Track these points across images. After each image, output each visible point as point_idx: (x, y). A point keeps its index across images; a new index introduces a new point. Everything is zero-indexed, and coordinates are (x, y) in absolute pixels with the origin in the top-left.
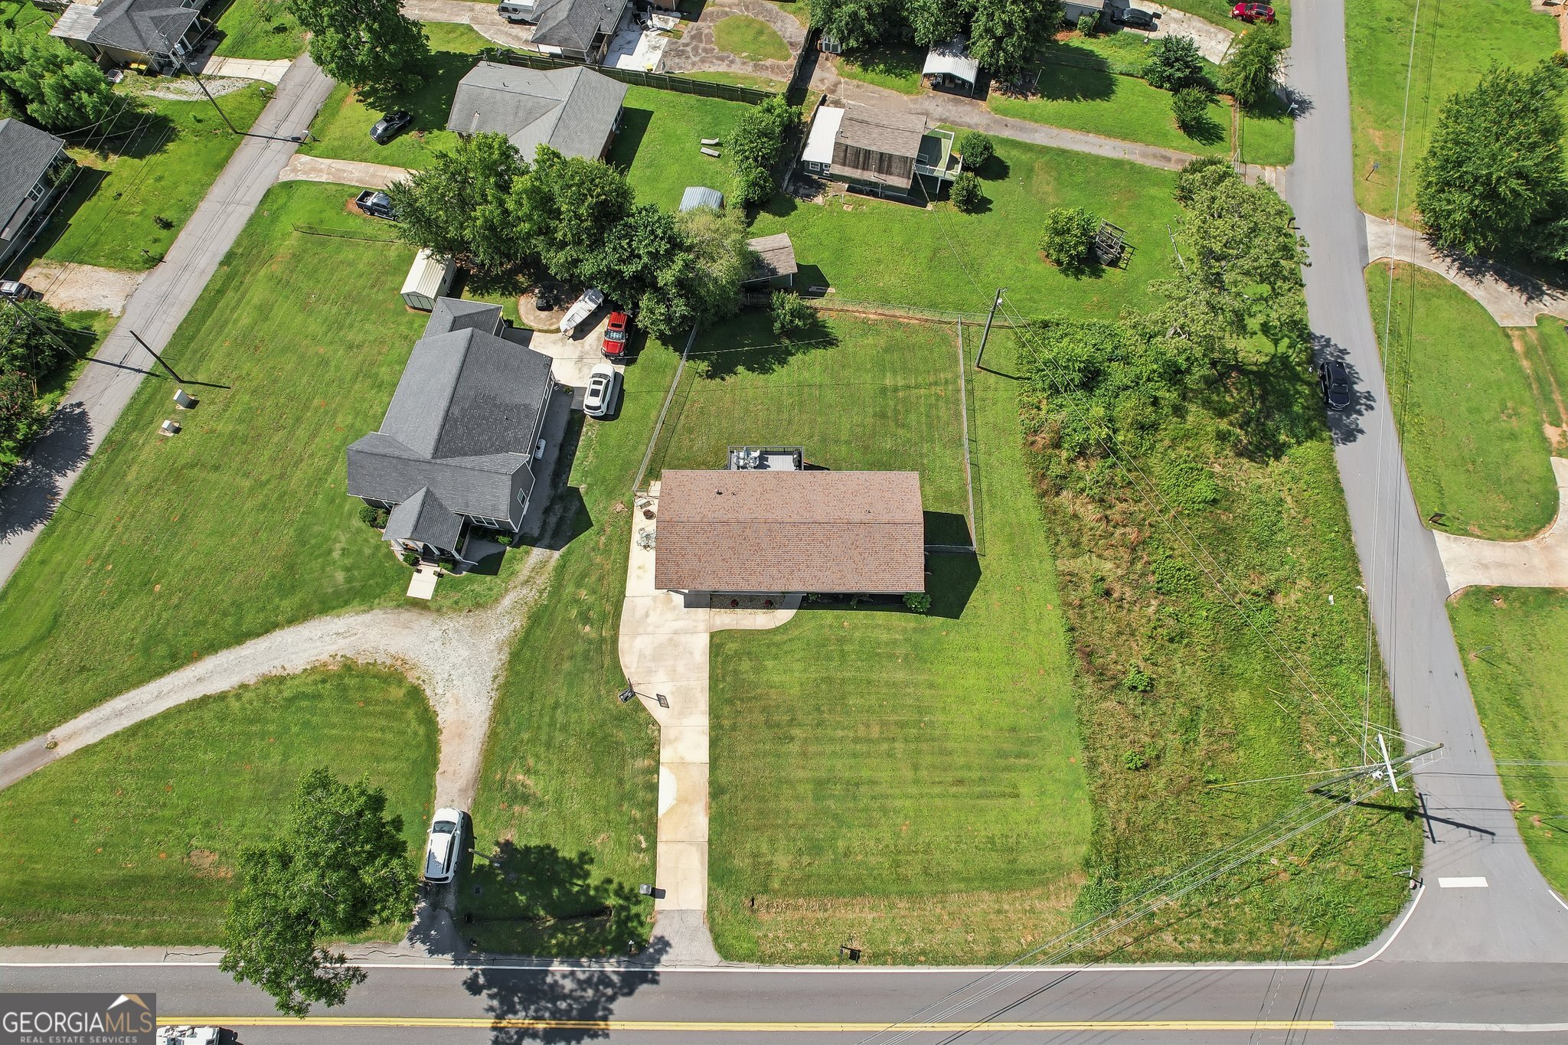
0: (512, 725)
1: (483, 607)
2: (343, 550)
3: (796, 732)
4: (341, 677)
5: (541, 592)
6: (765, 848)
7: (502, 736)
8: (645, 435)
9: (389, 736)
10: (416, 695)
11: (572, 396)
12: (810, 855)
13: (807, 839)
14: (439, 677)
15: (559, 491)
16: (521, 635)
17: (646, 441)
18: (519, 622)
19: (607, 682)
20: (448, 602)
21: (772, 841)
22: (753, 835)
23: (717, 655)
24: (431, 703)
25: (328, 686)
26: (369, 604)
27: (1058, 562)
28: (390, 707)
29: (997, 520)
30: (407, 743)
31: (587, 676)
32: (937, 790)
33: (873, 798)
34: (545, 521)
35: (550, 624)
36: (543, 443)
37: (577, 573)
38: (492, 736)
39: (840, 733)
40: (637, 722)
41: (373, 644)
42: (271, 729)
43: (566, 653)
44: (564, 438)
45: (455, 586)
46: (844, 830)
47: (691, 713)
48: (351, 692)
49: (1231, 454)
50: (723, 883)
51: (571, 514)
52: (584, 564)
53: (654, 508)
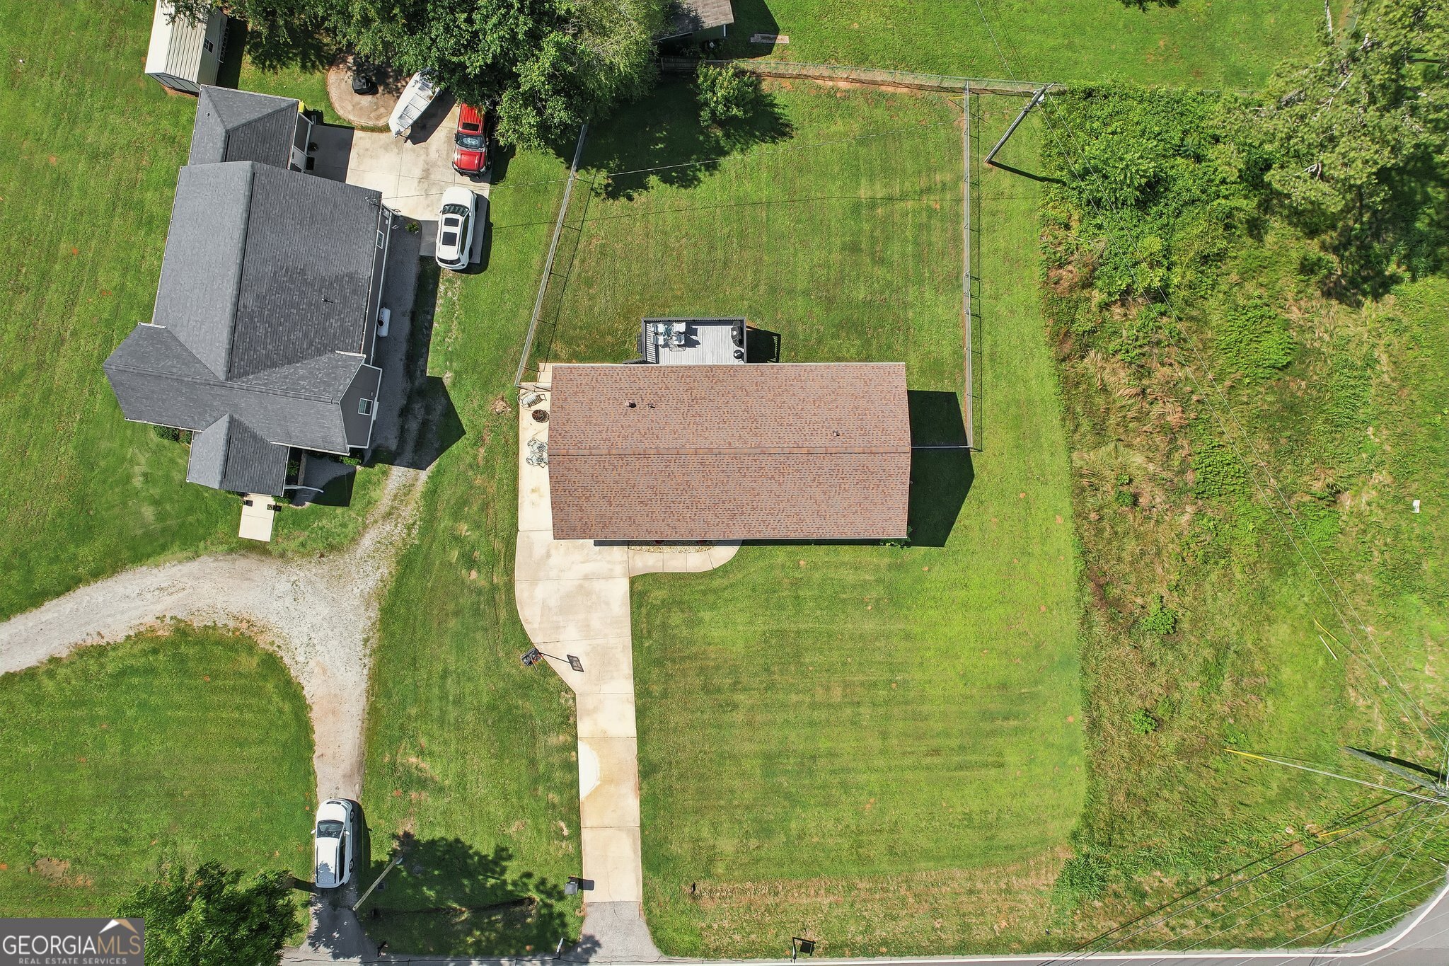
0: (395, 699)
1: (339, 550)
2: (145, 475)
3: (740, 697)
4: (175, 645)
5: (409, 528)
6: (706, 832)
7: (384, 712)
8: (527, 292)
9: (249, 716)
10: (272, 664)
11: (420, 236)
12: (758, 838)
13: (754, 820)
14: (297, 642)
15: (417, 384)
16: (391, 585)
17: (528, 303)
18: (386, 569)
19: (506, 641)
20: (293, 545)
21: (714, 826)
22: (691, 818)
23: (640, 606)
24: (293, 674)
25: (161, 657)
26: (193, 549)
27: (1075, 455)
28: (243, 681)
29: (1000, 397)
30: (272, 724)
31: (479, 635)
32: (908, 761)
33: (833, 772)
34: (402, 428)
35: (427, 569)
36: (386, 314)
37: (452, 502)
38: (372, 712)
39: (794, 698)
40: (546, 690)
41: (208, 601)
42: (101, 713)
43: (451, 607)
44: (416, 302)
45: (299, 522)
46: (798, 810)
47: (612, 678)
48: (191, 664)
49: (1318, 293)
50: (659, 871)
51: (436, 416)
52: (461, 489)
53: (545, 406)
